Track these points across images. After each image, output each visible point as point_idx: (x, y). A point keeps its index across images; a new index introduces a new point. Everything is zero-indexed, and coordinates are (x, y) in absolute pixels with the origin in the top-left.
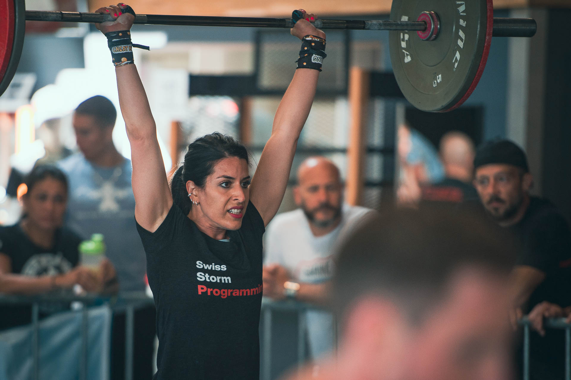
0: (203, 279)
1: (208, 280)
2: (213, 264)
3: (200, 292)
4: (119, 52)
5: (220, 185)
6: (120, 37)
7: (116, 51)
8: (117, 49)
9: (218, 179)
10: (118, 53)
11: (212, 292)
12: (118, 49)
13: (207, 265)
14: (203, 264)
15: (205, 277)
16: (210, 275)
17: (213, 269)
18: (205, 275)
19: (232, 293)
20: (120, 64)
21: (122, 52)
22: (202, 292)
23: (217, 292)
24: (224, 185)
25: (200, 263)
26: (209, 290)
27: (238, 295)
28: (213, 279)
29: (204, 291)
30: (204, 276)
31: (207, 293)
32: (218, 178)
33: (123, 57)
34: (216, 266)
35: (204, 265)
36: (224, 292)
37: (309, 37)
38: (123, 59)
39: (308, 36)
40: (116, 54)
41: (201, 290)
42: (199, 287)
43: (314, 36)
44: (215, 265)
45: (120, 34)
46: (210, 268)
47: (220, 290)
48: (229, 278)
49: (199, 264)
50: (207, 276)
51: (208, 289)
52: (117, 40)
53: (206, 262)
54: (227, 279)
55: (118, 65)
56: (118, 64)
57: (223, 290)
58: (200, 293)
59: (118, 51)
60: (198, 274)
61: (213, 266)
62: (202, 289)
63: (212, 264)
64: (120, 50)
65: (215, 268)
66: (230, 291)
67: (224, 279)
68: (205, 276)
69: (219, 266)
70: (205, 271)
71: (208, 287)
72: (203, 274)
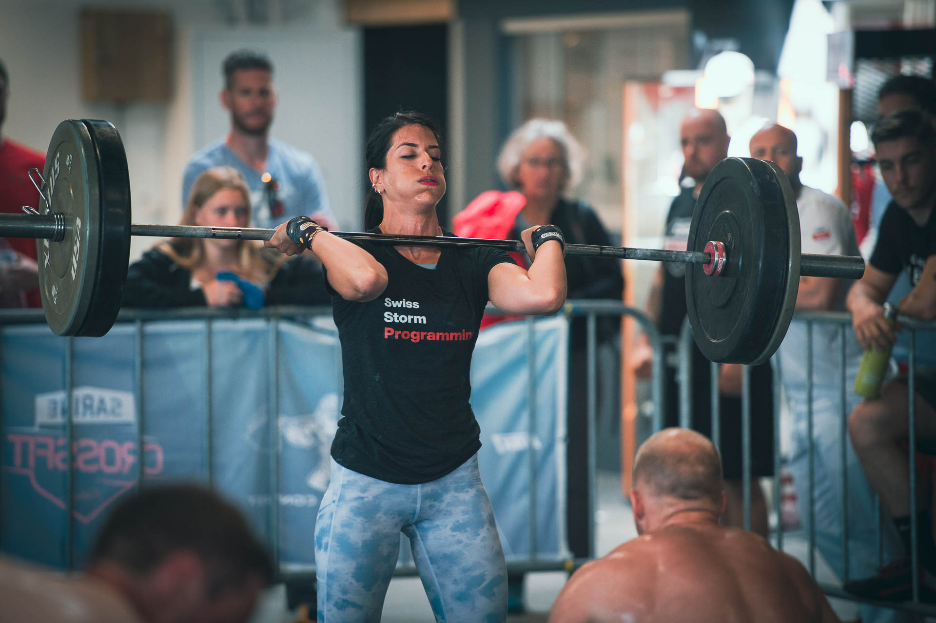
0: (391, 321)
1: (397, 321)
2: (404, 300)
3: (386, 335)
11: (400, 335)
13: (397, 302)
14: (391, 302)
15: (394, 318)
16: (399, 314)
17: (404, 306)
18: (394, 314)
22: (388, 336)
23: (406, 335)
25: (388, 300)
26: (398, 333)
27: (433, 339)
28: (403, 319)
29: (390, 334)
30: (392, 316)
31: (395, 337)
32: (398, 148)
34: (407, 303)
35: (393, 302)
36: (415, 335)
41: (387, 333)
42: (387, 329)
44: (406, 301)
46: (399, 306)
47: (411, 332)
48: (424, 318)
49: (388, 302)
50: (396, 315)
53: (395, 298)
54: (422, 319)
58: (386, 337)
60: (386, 314)
61: (404, 302)
62: (389, 332)
63: (402, 300)
65: (406, 305)
66: (424, 333)
67: (418, 319)
68: (394, 316)
69: (411, 303)
70: (393, 310)
71: (395, 330)
72: (391, 314)
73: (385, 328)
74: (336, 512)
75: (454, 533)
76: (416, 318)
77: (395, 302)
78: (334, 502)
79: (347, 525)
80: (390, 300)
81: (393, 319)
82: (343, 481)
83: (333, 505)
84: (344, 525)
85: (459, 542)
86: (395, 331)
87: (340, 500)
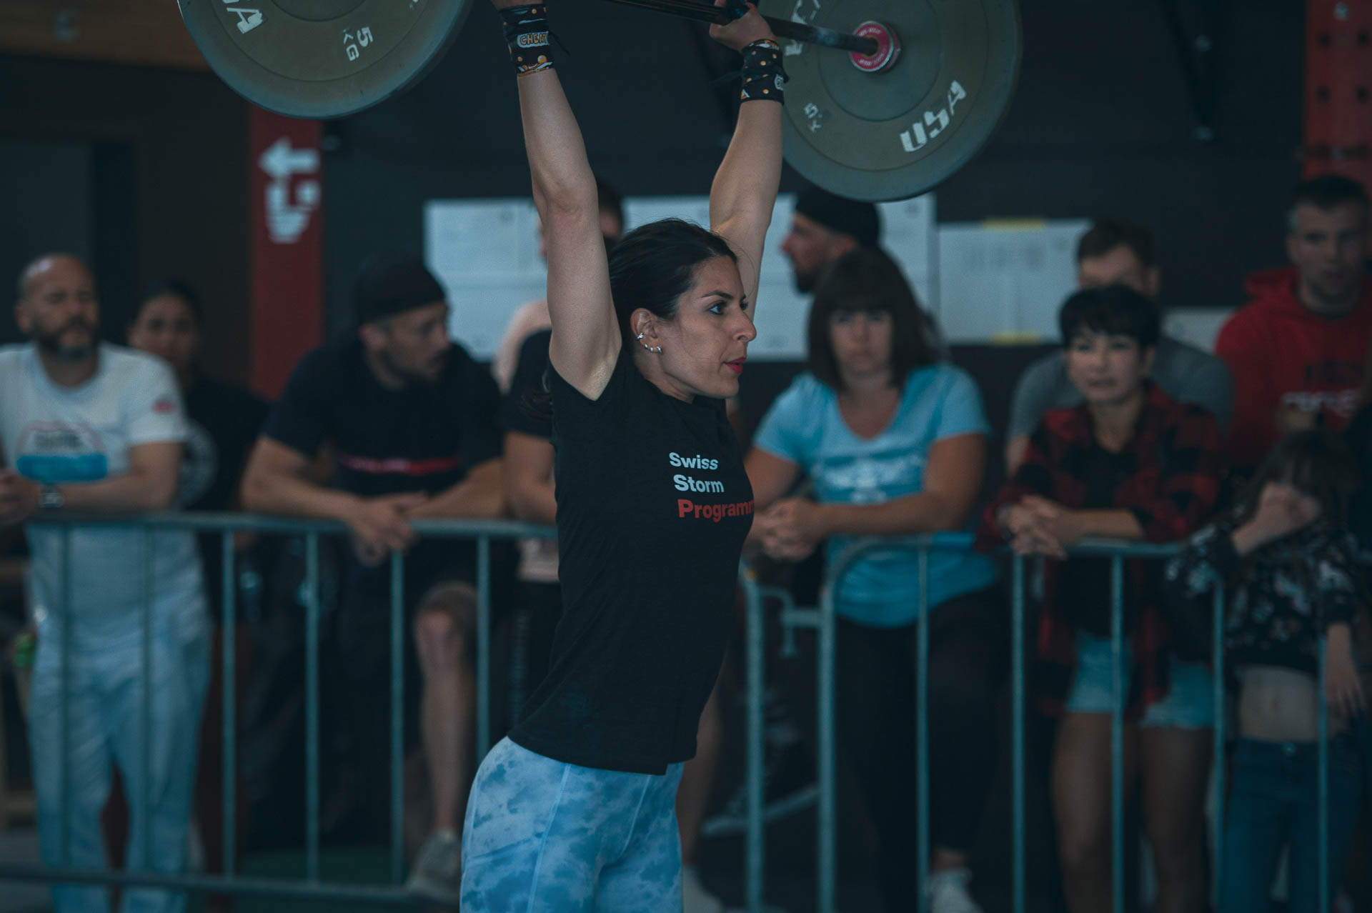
0: (686, 488)
1: (694, 490)
2: (698, 456)
3: (682, 512)
4: (533, 45)
5: (708, 310)
6: (532, 17)
7: (527, 43)
8: (529, 39)
9: (706, 298)
10: (531, 47)
11: (701, 511)
12: (531, 39)
13: (688, 459)
14: (680, 459)
15: (689, 484)
16: (695, 479)
17: (699, 467)
18: (688, 479)
19: (726, 511)
20: (534, 69)
21: (538, 45)
22: (685, 513)
23: (708, 512)
24: (715, 309)
25: (675, 456)
26: (698, 508)
27: (734, 514)
28: (701, 486)
29: (688, 510)
30: (686, 481)
31: (694, 515)
32: (707, 295)
33: (539, 55)
34: (703, 461)
35: (683, 459)
36: (717, 511)
37: (764, 43)
38: (541, 58)
39: (762, 41)
40: (526, 48)
41: (684, 507)
42: (681, 502)
43: (772, 41)
44: (701, 458)
45: (534, 11)
46: (693, 466)
47: (712, 507)
48: (720, 483)
49: (675, 459)
50: (691, 480)
51: (695, 506)
52: (529, 21)
53: (684, 454)
54: (718, 486)
55: (529, 70)
56: (530, 68)
57: (715, 507)
58: (682, 515)
59: (530, 43)
60: (676, 478)
61: (699, 460)
62: (686, 506)
63: (696, 457)
64: (536, 41)
65: (702, 464)
66: (724, 507)
67: (715, 486)
68: (689, 481)
69: (708, 461)
70: (686, 472)
71: (695, 503)
72: (684, 478)
73: (679, 501)
74: (545, 852)
75: (645, 882)
76: (713, 483)
77: (686, 461)
78: (539, 835)
79: (561, 873)
80: (678, 456)
81: (687, 486)
82: (562, 800)
83: (537, 843)
84: (560, 873)
85: (648, 896)
86: (694, 505)
87: (551, 833)
